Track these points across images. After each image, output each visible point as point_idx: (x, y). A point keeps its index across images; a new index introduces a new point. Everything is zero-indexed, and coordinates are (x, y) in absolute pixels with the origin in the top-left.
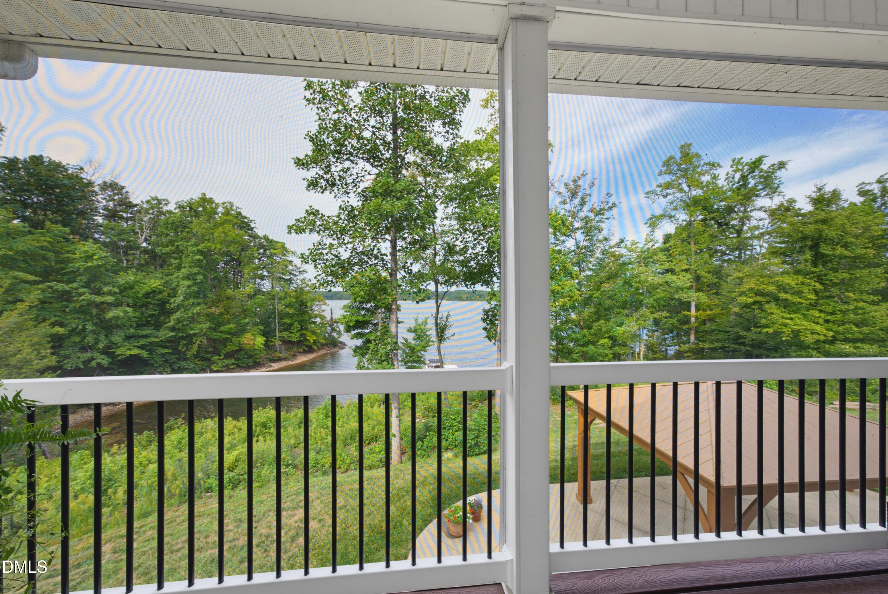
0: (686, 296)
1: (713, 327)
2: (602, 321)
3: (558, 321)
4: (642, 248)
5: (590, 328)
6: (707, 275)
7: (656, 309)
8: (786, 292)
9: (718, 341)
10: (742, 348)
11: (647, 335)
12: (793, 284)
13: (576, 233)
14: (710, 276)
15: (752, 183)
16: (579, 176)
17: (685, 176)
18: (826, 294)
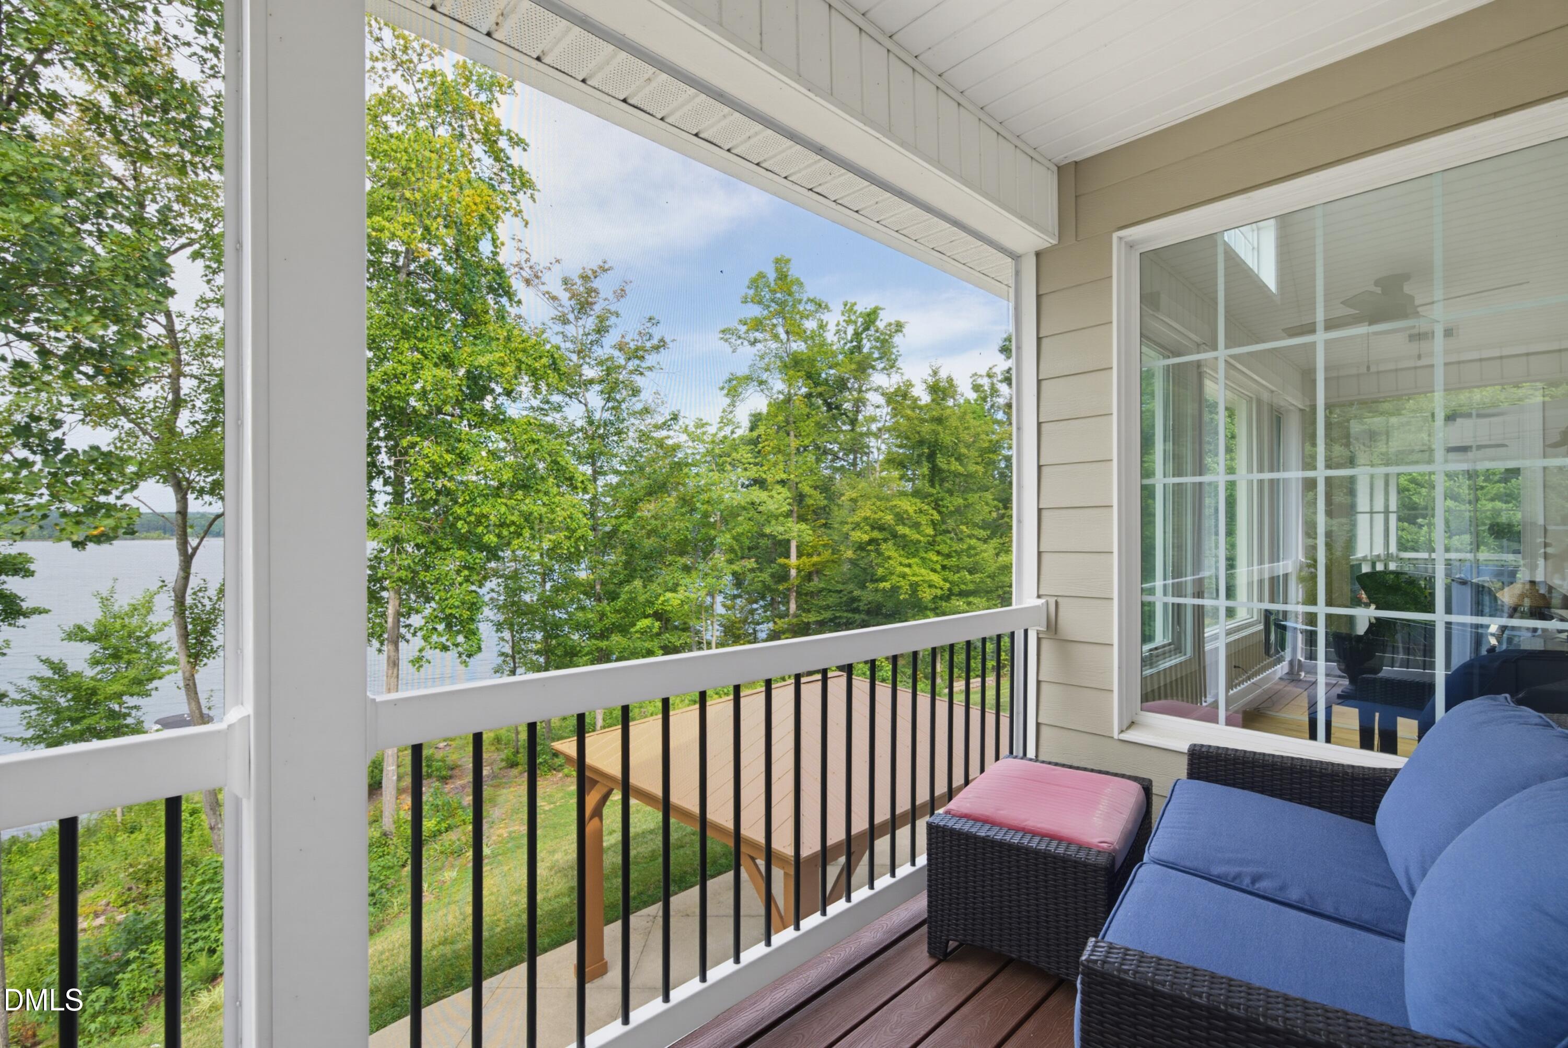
0: (781, 529)
1: (822, 585)
2: (638, 583)
3: (548, 586)
4: (715, 435)
5: (613, 596)
6: (812, 492)
7: (736, 555)
8: (904, 524)
9: (827, 608)
10: (857, 616)
11: (724, 606)
12: (911, 510)
13: (587, 390)
14: (816, 494)
15: (867, 346)
16: (595, 268)
17: (780, 313)
18: (944, 527)
